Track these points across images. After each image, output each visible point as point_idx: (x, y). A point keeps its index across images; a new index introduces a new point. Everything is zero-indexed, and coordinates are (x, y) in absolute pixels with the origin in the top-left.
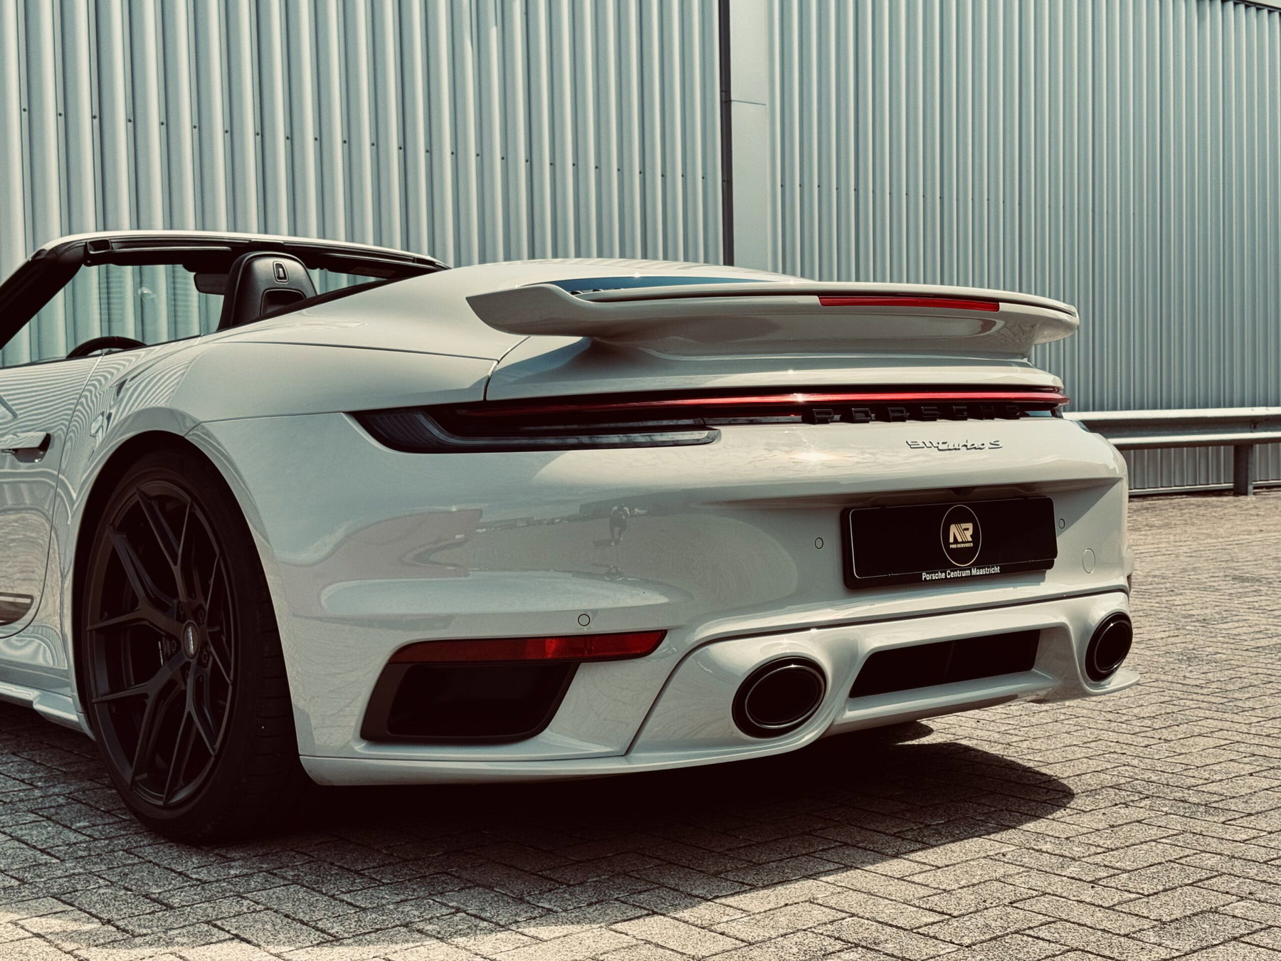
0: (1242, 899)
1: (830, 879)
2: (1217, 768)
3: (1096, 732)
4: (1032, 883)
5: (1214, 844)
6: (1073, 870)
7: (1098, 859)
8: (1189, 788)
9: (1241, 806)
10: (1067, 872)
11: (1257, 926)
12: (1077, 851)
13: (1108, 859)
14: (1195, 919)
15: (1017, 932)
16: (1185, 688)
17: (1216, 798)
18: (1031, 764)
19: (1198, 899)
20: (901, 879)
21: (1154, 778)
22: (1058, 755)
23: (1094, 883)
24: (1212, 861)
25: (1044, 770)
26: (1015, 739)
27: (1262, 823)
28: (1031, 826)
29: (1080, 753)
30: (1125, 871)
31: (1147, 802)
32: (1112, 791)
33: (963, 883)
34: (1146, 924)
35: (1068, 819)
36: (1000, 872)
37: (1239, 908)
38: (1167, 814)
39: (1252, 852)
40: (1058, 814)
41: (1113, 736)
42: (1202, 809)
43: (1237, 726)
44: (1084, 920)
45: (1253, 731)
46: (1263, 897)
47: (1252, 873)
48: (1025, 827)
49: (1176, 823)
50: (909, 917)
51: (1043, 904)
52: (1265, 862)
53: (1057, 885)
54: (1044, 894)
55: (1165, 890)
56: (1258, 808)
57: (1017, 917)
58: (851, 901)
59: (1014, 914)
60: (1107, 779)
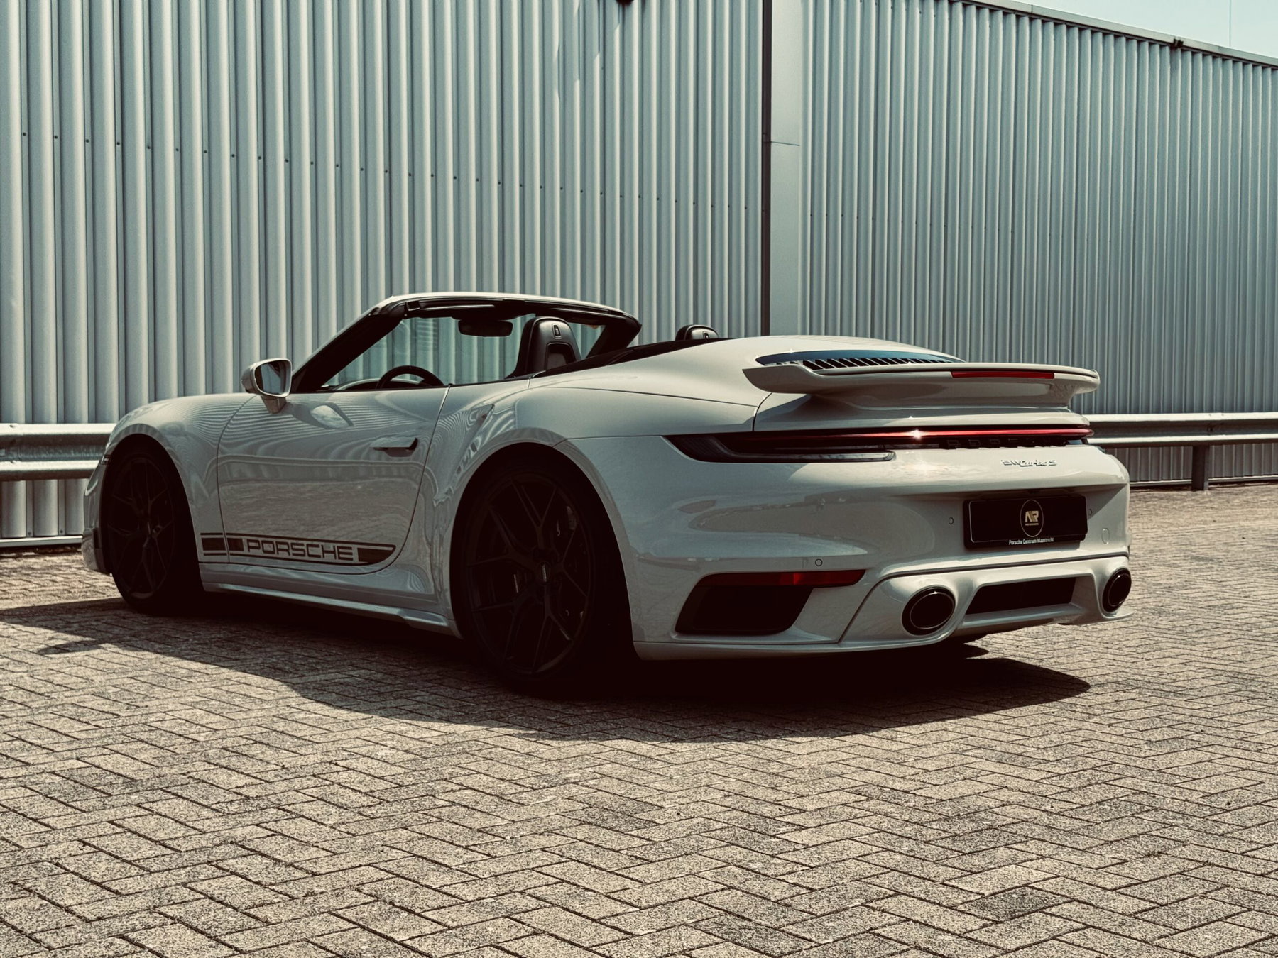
0: (1197, 733)
1: (952, 721)
2: (1181, 674)
3: (1099, 654)
4: (1073, 725)
5: (1180, 710)
6: (1096, 719)
7: (1111, 715)
8: (1163, 684)
9: (1196, 693)
10: (1093, 720)
11: (1205, 744)
12: (1097, 711)
13: (1116, 715)
14: (1170, 741)
15: (1070, 743)
16: (1157, 630)
17: (1180, 689)
18: (1059, 670)
19: (1170, 733)
20: (995, 722)
21: (1140, 678)
22: (1076, 666)
23: (1109, 725)
24: (1181, 717)
25: (1068, 673)
26: (1045, 657)
27: (1210, 701)
28: (1066, 700)
29: (1089, 665)
30: (1127, 720)
31: (1137, 690)
32: (1114, 685)
33: (1032, 724)
34: (1141, 742)
35: (1089, 697)
36: (1052, 720)
37: (1196, 737)
38: (1150, 696)
39: (1203, 714)
40: (1082, 695)
41: (1111, 657)
42: (1172, 694)
43: (1194, 652)
44: (1105, 740)
45: (1205, 655)
46: (1209, 732)
47: (1203, 723)
48: (1062, 700)
49: (1156, 701)
50: (1004, 737)
51: (1081, 733)
52: (1212, 719)
53: (1087, 725)
54: (1081, 729)
55: (1152, 729)
56: (1207, 694)
57: (1068, 738)
58: (970, 730)
59: (1065, 737)
60: (1110, 678)
